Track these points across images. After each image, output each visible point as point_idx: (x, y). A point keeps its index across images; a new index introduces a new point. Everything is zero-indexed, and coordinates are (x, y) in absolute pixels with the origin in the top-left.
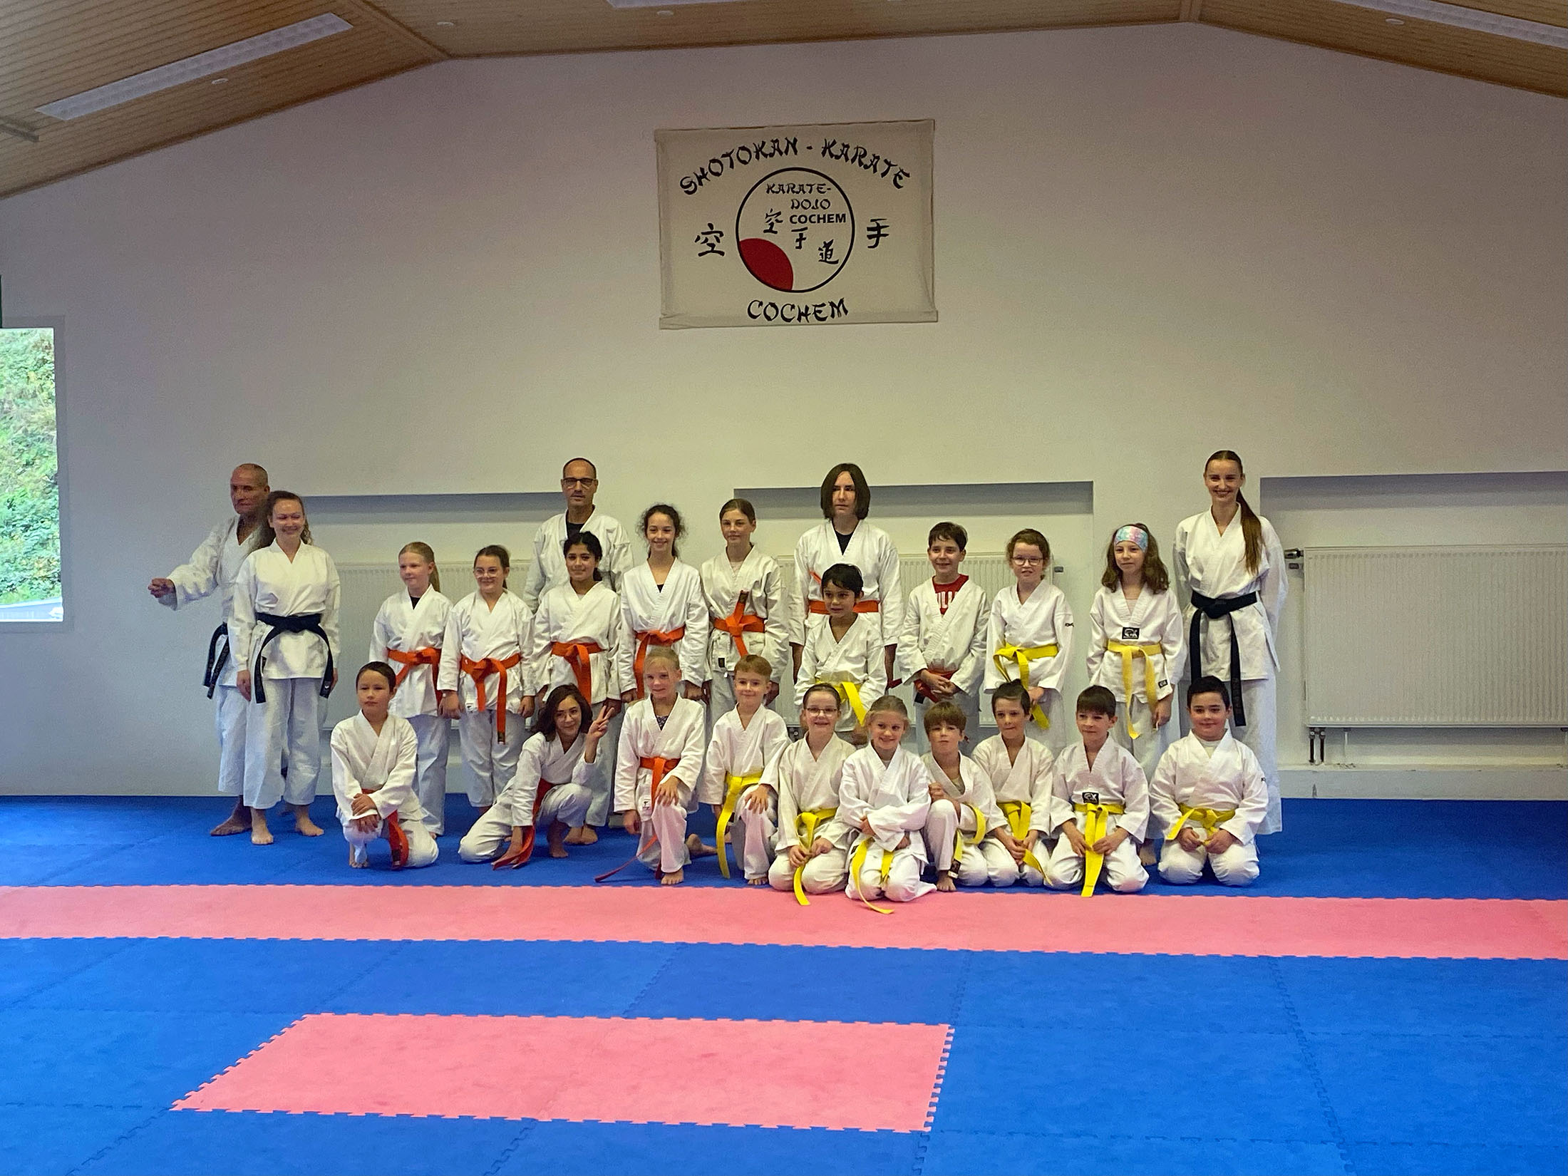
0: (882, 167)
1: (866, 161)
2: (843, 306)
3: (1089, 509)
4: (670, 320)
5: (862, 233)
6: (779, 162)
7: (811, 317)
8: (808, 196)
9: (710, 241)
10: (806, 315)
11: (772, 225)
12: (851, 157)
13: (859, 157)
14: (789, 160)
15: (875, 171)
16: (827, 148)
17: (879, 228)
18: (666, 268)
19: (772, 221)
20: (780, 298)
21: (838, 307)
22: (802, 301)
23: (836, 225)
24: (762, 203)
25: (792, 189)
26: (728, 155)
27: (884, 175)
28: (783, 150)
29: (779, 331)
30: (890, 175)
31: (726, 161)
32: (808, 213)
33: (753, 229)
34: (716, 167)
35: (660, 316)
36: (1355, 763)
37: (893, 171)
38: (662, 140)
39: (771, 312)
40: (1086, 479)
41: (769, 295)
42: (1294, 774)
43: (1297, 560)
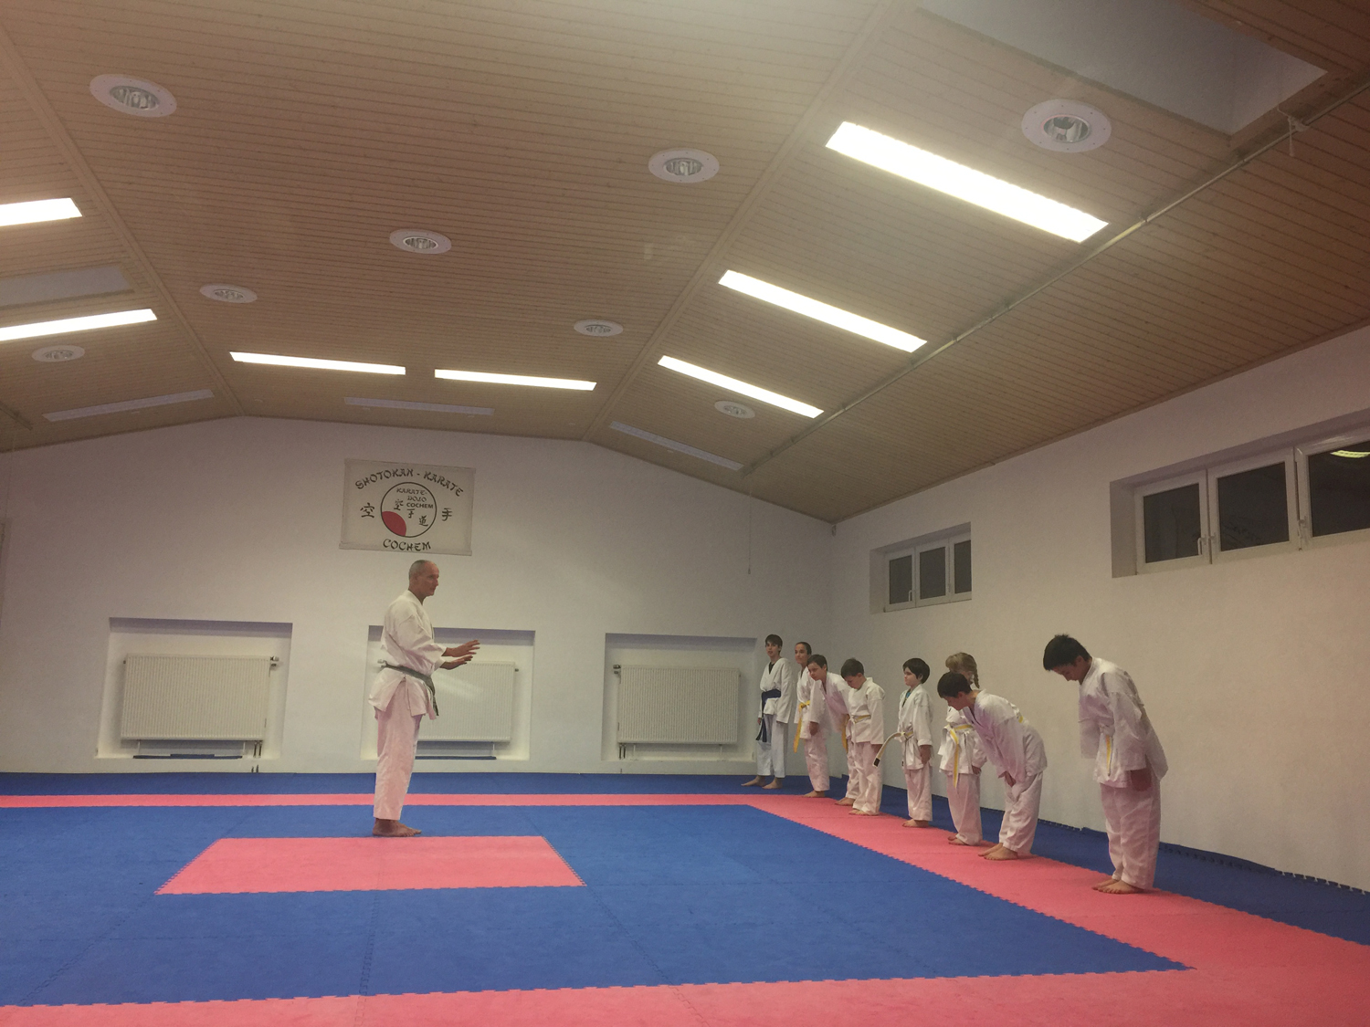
0: (451, 486)
1: (444, 483)
2: (429, 546)
3: (532, 644)
4: (345, 545)
5: (440, 514)
6: (403, 479)
7: (414, 549)
8: (416, 495)
9: (368, 510)
10: (408, 547)
12: (437, 479)
13: (441, 481)
14: (409, 479)
15: (448, 487)
16: (426, 476)
17: (448, 512)
18: (345, 521)
19: (398, 505)
20: (400, 539)
21: (426, 545)
22: (410, 541)
23: (429, 509)
24: (394, 497)
25: (408, 491)
26: (380, 473)
27: (451, 489)
28: (406, 473)
29: (397, 554)
30: (454, 490)
31: (379, 476)
32: (416, 502)
33: (389, 507)
34: (373, 478)
35: (339, 543)
36: (637, 759)
37: (456, 488)
38: (348, 464)
39: (394, 545)
40: (533, 630)
41: (394, 537)
42: (612, 763)
43: (618, 670)
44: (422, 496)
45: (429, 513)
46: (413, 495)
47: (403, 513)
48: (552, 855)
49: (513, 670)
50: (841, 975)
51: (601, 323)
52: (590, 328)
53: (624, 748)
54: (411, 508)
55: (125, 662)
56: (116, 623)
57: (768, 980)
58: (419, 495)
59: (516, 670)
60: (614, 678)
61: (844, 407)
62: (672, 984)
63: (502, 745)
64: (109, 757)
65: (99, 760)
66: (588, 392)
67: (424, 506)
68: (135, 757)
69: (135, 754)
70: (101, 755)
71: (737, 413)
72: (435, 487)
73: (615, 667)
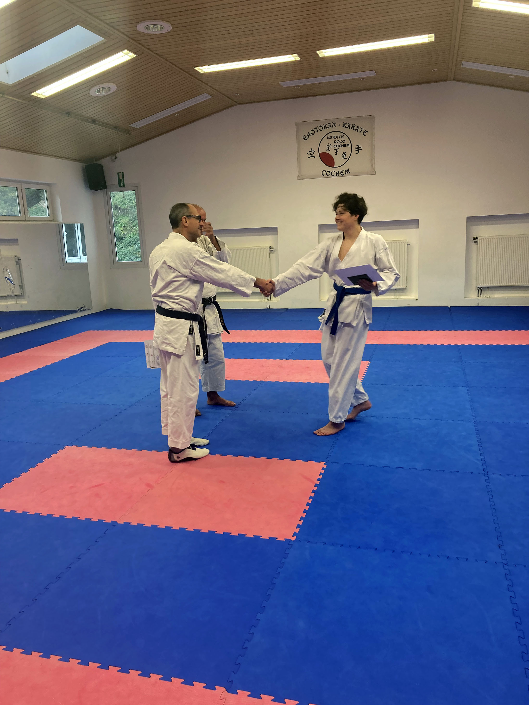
0: (360, 130)
1: (355, 128)
2: (349, 171)
3: (418, 228)
4: (300, 177)
5: (354, 149)
6: (331, 130)
7: (340, 175)
9: (311, 153)
10: (338, 174)
11: (329, 148)
12: (351, 127)
13: (353, 127)
14: (334, 129)
15: (358, 131)
16: (344, 125)
17: (359, 148)
18: (299, 161)
20: (331, 169)
22: (337, 170)
23: (347, 147)
24: (326, 142)
25: (334, 137)
26: (316, 128)
27: (360, 132)
28: (332, 125)
29: (331, 179)
30: (362, 132)
31: (316, 130)
33: (323, 150)
34: (313, 132)
35: (297, 176)
36: (490, 296)
37: (363, 131)
38: (298, 125)
39: (328, 173)
40: (417, 218)
41: (328, 168)
42: (473, 300)
43: (476, 240)
44: (342, 139)
45: (347, 150)
46: (337, 140)
47: (332, 152)
49: (406, 245)
53: (482, 290)
54: (337, 148)
58: (341, 139)
59: (409, 245)
60: (474, 246)
67: (345, 146)
72: (349, 132)
73: (474, 239)
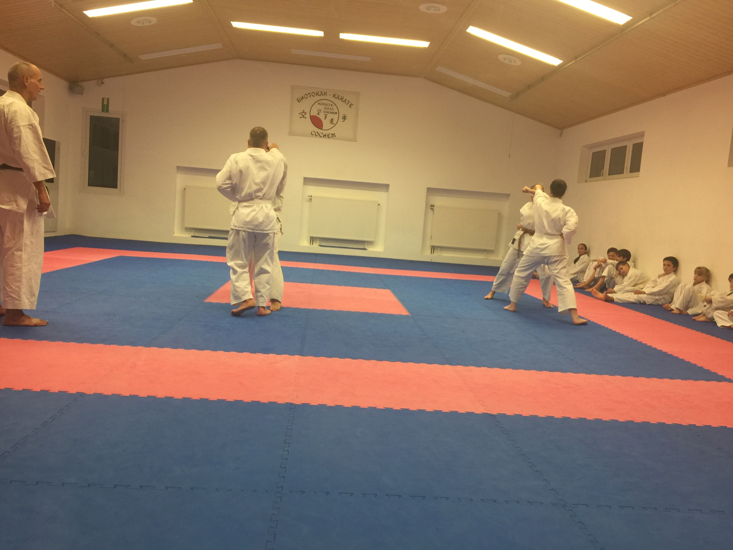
0: (347, 102)
1: (343, 100)
2: (335, 135)
3: (387, 191)
4: (291, 133)
5: (341, 118)
6: (322, 97)
7: (327, 137)
8: (328, 107)
9: (303, 115)
10: (325, 136)
12: (340, 98)
13: (342, 99)
14: (325, 97)
15: (345, 103)
16: (334, 96)
17: (345, 117)
18: (291, 120)
19: (319, 112)
20: (320, 131)
21: (333, 135)
22: (325, 132)
23: (335, 115)
24: (317, 107)
25: (324, 104)
27: (347, 104)
28: (323, 94)
29: (318, 139)
30: (349, 105)
31: (309, 95)
32: (328, 111)
33: (314, 113)
34: (306, 96)
35: (288, 132)
36: (440, 255)
37: (350, 103)
38: (293, 88)
39: (317, 134)
40: (388, 183)
41: (317, 130)
42: (427, 256)
43: (432, 207)
44: (332, 107)
45: (335, 117)
46: (327, 107)
47: (322, 117)
48: (394, 299)
49: (377, 205)
50: (540, 369)
51: (435, 5)
52: (428, 9)
53: (434, 248)
54: (326, 114)
55: (185, 189)
56: (179, 168)
57: (501, 368)
58: (330, 107)
59: (379, 205)
60: (430, 212)
61: (576, 58)
62: (452, 365)
63: (370, 243)
64: (180, 236)
65: (175, 236)
66: (424, 49)
67: (333, 113)
68: (192, 237)
69: (193, 235)
70: (176, 235)
71: (511, 62)
72: (339, 103)
73: (431, 206)
